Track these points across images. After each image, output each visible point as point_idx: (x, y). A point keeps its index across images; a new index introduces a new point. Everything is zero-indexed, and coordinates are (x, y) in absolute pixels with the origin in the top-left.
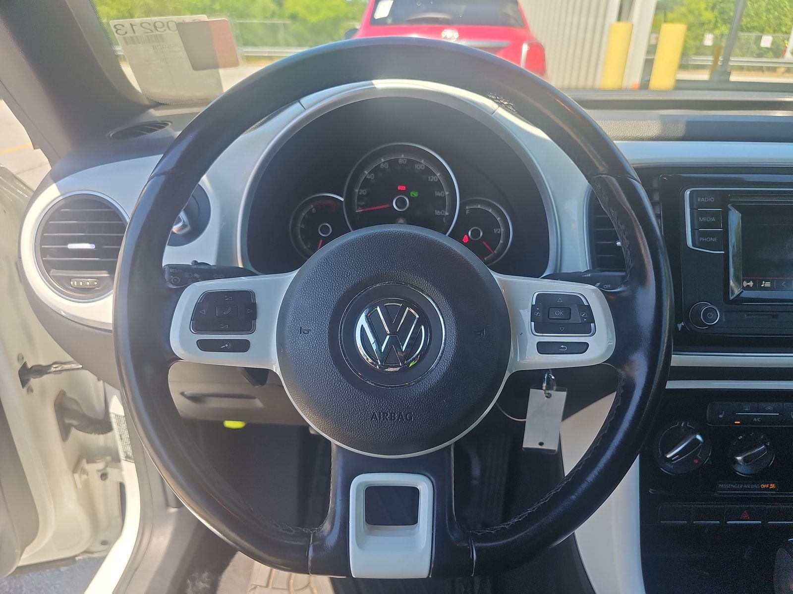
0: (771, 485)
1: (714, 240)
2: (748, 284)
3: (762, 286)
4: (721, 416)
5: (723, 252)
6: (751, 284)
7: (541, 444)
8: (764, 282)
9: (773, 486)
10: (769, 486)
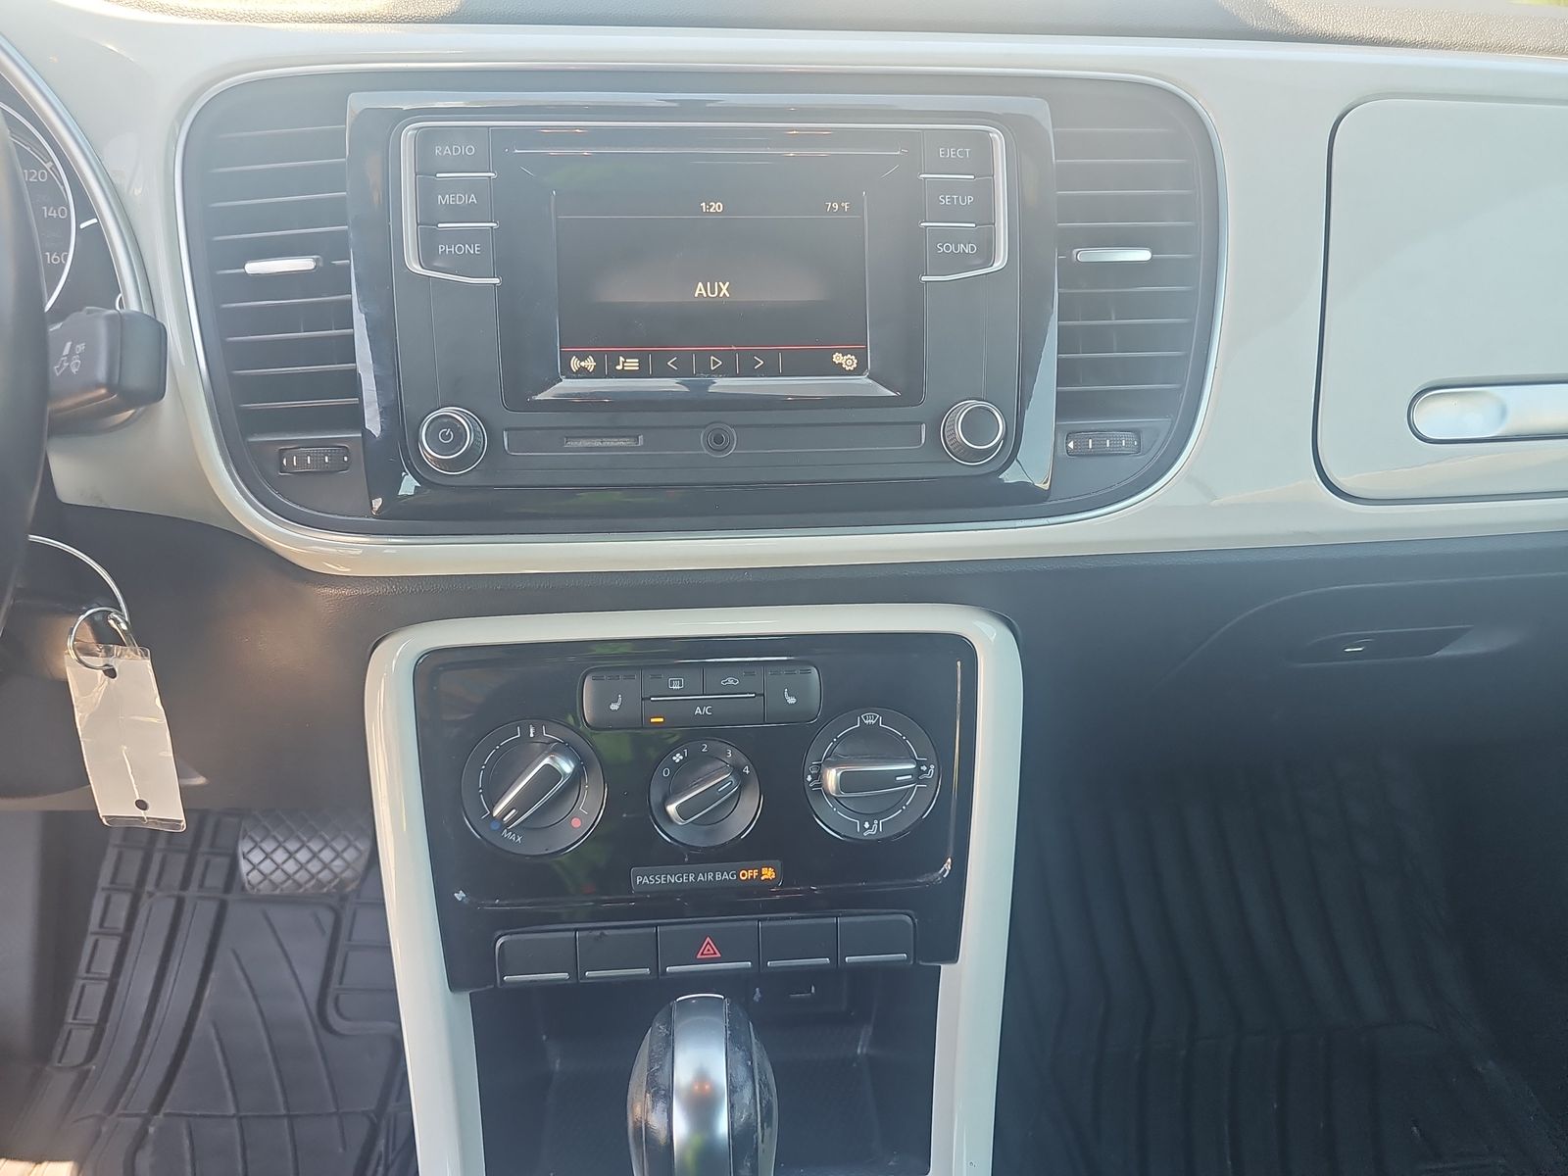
0: (764, 870)
1: (475, 249)
2: (583, 364)
3: (619, 368)
4: (614, 707)
5: (496, 281)
6: (590, 364)
7: (142, 805)
8: (622, 359)
9: (768, 873)
10: (760, 874)
